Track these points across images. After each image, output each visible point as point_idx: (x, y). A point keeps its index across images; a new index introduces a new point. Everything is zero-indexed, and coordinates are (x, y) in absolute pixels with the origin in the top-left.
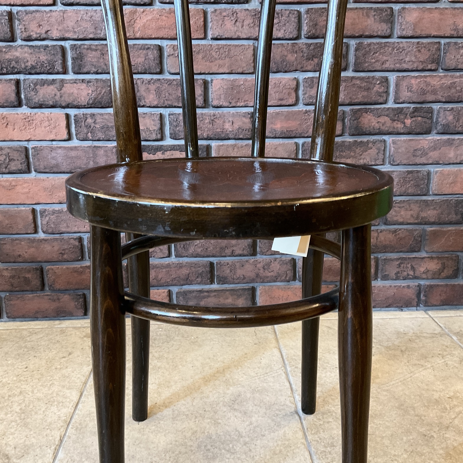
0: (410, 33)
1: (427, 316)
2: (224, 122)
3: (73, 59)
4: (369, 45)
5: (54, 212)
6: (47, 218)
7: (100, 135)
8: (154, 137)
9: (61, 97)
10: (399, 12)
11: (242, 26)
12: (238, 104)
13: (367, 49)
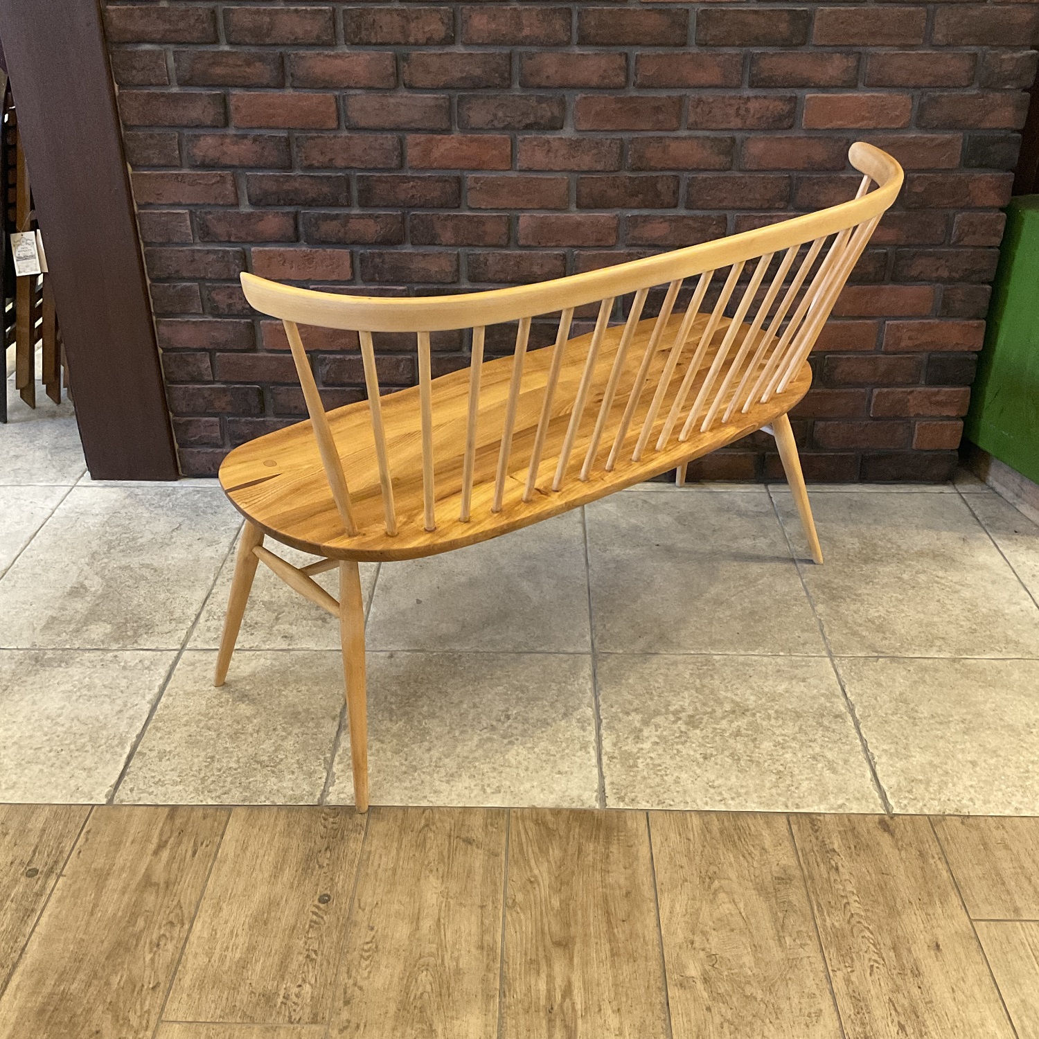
0: (754, 167)
1: (764, 491)
2: (532, 264)
3: (359, 191)
4: (705, 180)
5: (335, 361)
6: (328, 367)
7: (389, 277)
8: (450, 280)
9: (346, 234)
10: (743, 142)
11: (556, 157)
12: (549, 244)
13: (703, 185)
